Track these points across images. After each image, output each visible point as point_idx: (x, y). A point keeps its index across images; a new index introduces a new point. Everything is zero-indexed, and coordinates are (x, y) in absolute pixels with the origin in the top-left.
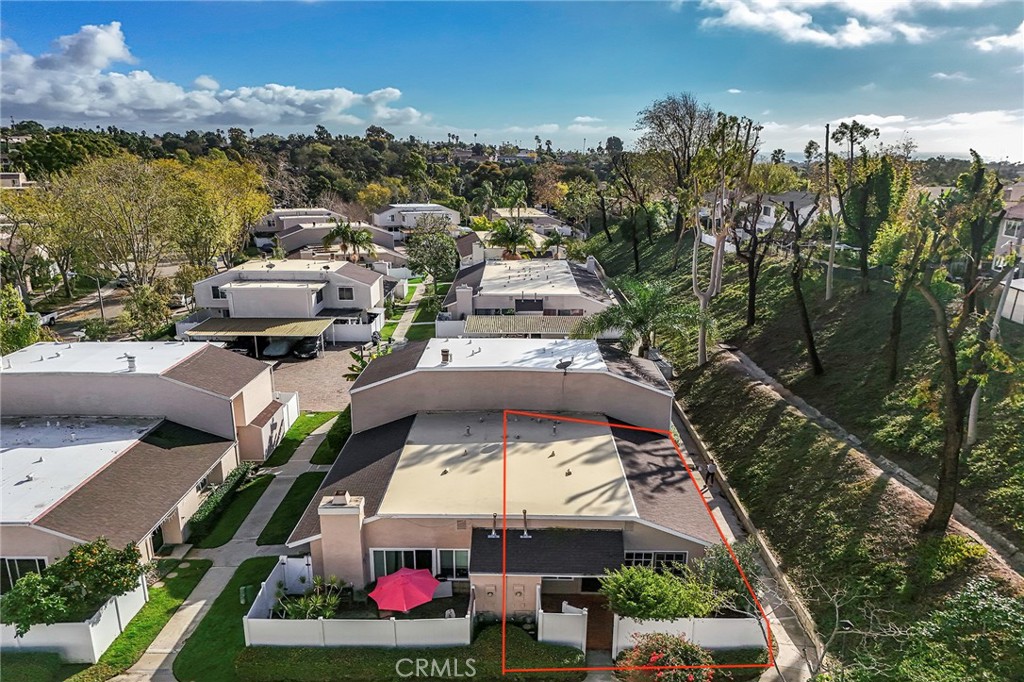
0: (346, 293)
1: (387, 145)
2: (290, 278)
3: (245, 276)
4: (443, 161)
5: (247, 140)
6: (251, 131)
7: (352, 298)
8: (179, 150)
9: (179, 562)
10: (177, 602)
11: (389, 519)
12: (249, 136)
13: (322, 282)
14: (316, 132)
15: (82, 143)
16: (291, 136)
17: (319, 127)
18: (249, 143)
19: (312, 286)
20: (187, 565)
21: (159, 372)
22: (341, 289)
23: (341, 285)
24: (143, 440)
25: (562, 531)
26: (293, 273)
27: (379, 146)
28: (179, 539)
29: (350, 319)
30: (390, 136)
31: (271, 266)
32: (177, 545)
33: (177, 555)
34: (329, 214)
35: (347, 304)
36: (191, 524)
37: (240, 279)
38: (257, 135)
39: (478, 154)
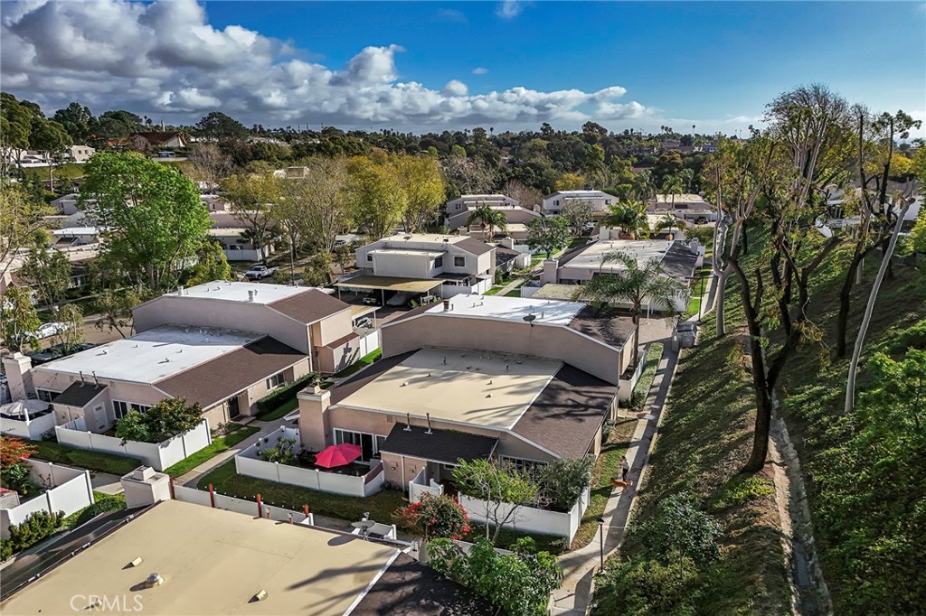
0: (460, 261)
1: (599, 139)
2: (420, 247)
3: (389, 245)
4: (649, 151)
5: (487, 137)
6: (492, 129)
7: (463, 265)
8: (431, 147)
9: (242, 426)
10: (226, 447)
11: (343, 408)
12: (488, 134)
13: (441, 252)
14: (542, 129)
15: (341, 144)
16: (521, 133)
17: (545, 124)
18: (488, 140)
19: (431, 254)
20: (246, 428)
21: (265, 303)
22: (456, 258)
23: (457, 254)
24: (245, 347)
25: (455, 432)
26: (423, 244)
27: (590, 139)
28: (249, 413)
29: (457, 281)
30: (603, 131)
31: (408, 238)
32: (246, 416)
33: (243, 422)
34: (504, 200)
35: (460, 270)
36: (258, 404)
37: (386, 247)
38: (496, 133)
39: (685, 145)
